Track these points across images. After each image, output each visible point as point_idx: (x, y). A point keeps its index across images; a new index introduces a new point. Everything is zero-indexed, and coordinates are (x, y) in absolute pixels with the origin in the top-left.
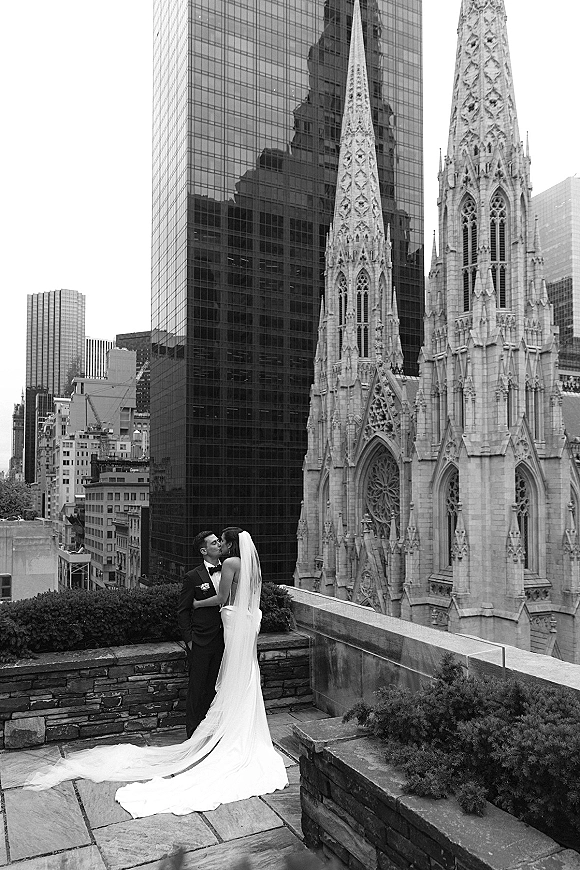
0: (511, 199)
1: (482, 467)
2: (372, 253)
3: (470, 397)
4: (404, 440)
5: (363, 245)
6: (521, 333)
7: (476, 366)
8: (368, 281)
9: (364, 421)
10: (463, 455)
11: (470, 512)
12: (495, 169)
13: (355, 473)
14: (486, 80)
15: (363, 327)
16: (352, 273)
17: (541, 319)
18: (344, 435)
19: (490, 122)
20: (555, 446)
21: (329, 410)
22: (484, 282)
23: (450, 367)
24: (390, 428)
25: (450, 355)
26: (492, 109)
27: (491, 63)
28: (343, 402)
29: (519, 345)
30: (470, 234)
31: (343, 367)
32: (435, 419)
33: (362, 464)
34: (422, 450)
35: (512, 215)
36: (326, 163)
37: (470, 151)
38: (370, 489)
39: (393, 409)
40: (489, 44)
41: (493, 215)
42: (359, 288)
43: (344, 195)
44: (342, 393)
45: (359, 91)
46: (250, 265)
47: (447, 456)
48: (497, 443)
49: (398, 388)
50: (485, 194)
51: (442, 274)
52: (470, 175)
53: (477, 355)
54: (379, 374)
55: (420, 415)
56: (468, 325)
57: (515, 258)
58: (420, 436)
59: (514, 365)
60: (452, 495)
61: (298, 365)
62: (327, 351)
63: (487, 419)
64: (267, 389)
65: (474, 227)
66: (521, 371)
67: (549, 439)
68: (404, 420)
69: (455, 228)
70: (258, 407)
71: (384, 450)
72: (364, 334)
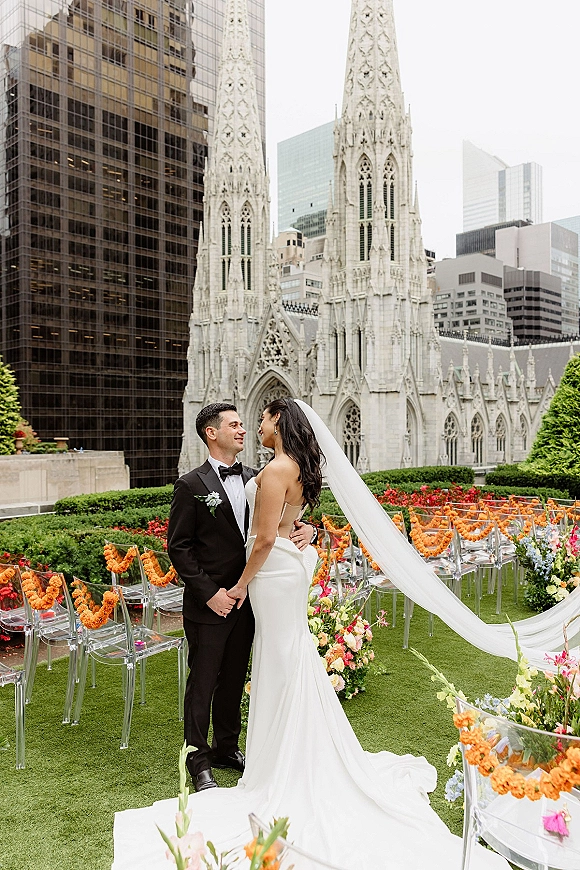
0: (400, 165)
1: (379, 401)
2: (255, 186)
3: (370, 340)
4: (302, 375)
5: (247, 177)
6: (407, 285)
7: (375, 312)
8: (251, 214)
9: (257, 355)
10: (364, 390)
11: (371, 442)
12: (388, 137)
13: (246, 406)
14: (379, 52)
15: (246, 260)
16: (236, 205)
17: (420, 273)
18: (233, 368)
19: (382, 92)
20: (431, 384)
21: (212, 341)
22: (380, 237)
23: (349, 310)
24: (285, 363)
25: (348, 300)
26: (383, 79)
27: (383, 37)
28: (230, 334)
29: (406, 297)
30: (366, 192)
31: (230, 299)
32: (333, 357)
33: (253, 397)
34: (323, 386)
35: (401, 179)
36: (171, 66)
37: (366, 114)
39: (289, 345)
40: (380, 18)
41: (385, 177)
42: (243, 220)
43: (226, 122)
44: (229, 325)
45: (240, 16)
46: (92, 168)
47: (345, 391)
48: (391, 381)
49: (292, 326)
50: (379, 158)
51: (337, 223)
52: (367, 137)
53: (375, 303)
54: (274, 311)
55: (320, 353)
56: (366, 274)
57: (403, 219)
58: (320, 372)
59: (402, 313)
60: (349, 426)
61: (144, 286)
62: (207, 281)
63: (384, 361)
64: (112, 310)
65: (369, 185)
66: (408, 320)
67: (427, 378)
68: (302, 356)
69: (353, 184)
70: (102, 330)
71: (279, 383)
72: (247, 267)
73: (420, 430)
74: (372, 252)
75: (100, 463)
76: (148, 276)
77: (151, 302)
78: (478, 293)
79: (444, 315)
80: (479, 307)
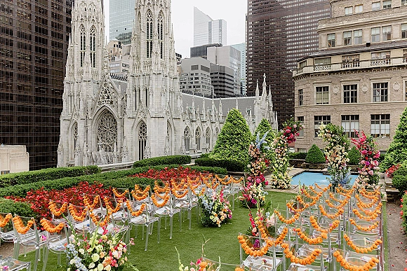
0: (165, 16)
1: (155, 121)
2: (97, 18)
3: (151, 94)
4: (119, 108)
5: (93, 14)
6: (168, 70)
7: (153, 81)
8: (95, 31)
9: (98, 98)
10: (148, 116)
11: (151, 139)
12: (160, 3)
13: (92, 122)
15: (93, 53)
16: (88, 26)
17: (174, 64)
18: (86, 104)
20: (178, 114)
21: (75, 91)
22: (156, 48)
23: (142, 80)
24: (112, 103)
25: (141, 75)
28: (84, 88)
29: (167, 75)
30: (150, 27)
31: (84, 71)
32: (134, 101)
33: (96, 118)
34: (129, 113)
35: (165, 22)
38: (99, 129)
39: (113, 94)
41: (158, 21)
42: (91, 34)
44: (84, 84)
47: (139, 116)
48: (160, 112)
49: (115, 85)
50: (156, 12)
51: (136, 39)
52: (150, 2)
53: (154, 76)
54: (106, 78)
55: (128, 99)
56: (150, 64)
57: (166, 40)
58: (128, 107)
59: (166, 82)
60: (141, 132)
61: (40, 62)
62: (73, 62)
63: (157, 103)
64: (22, 73)
65: (151, 24)
66: (168, 85)
67: (176, 111)
68: (119, 99)
69: (144, 22)
70: (16, 82)
71: (108, 112)
72: (93, 57)
73: (173, 134)
74: (152, 54)
75: (13, 152)
76: (42, 57)
77: (44, 70)
78: (199, 74)
79: (185, 83)
80: (200, 80)
